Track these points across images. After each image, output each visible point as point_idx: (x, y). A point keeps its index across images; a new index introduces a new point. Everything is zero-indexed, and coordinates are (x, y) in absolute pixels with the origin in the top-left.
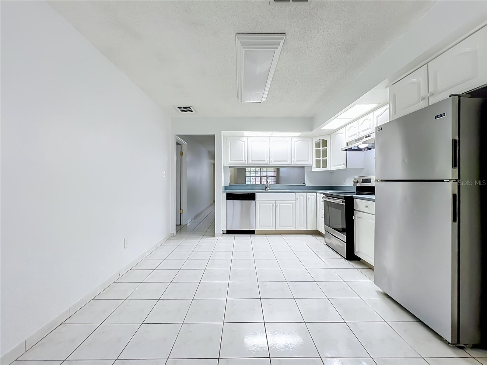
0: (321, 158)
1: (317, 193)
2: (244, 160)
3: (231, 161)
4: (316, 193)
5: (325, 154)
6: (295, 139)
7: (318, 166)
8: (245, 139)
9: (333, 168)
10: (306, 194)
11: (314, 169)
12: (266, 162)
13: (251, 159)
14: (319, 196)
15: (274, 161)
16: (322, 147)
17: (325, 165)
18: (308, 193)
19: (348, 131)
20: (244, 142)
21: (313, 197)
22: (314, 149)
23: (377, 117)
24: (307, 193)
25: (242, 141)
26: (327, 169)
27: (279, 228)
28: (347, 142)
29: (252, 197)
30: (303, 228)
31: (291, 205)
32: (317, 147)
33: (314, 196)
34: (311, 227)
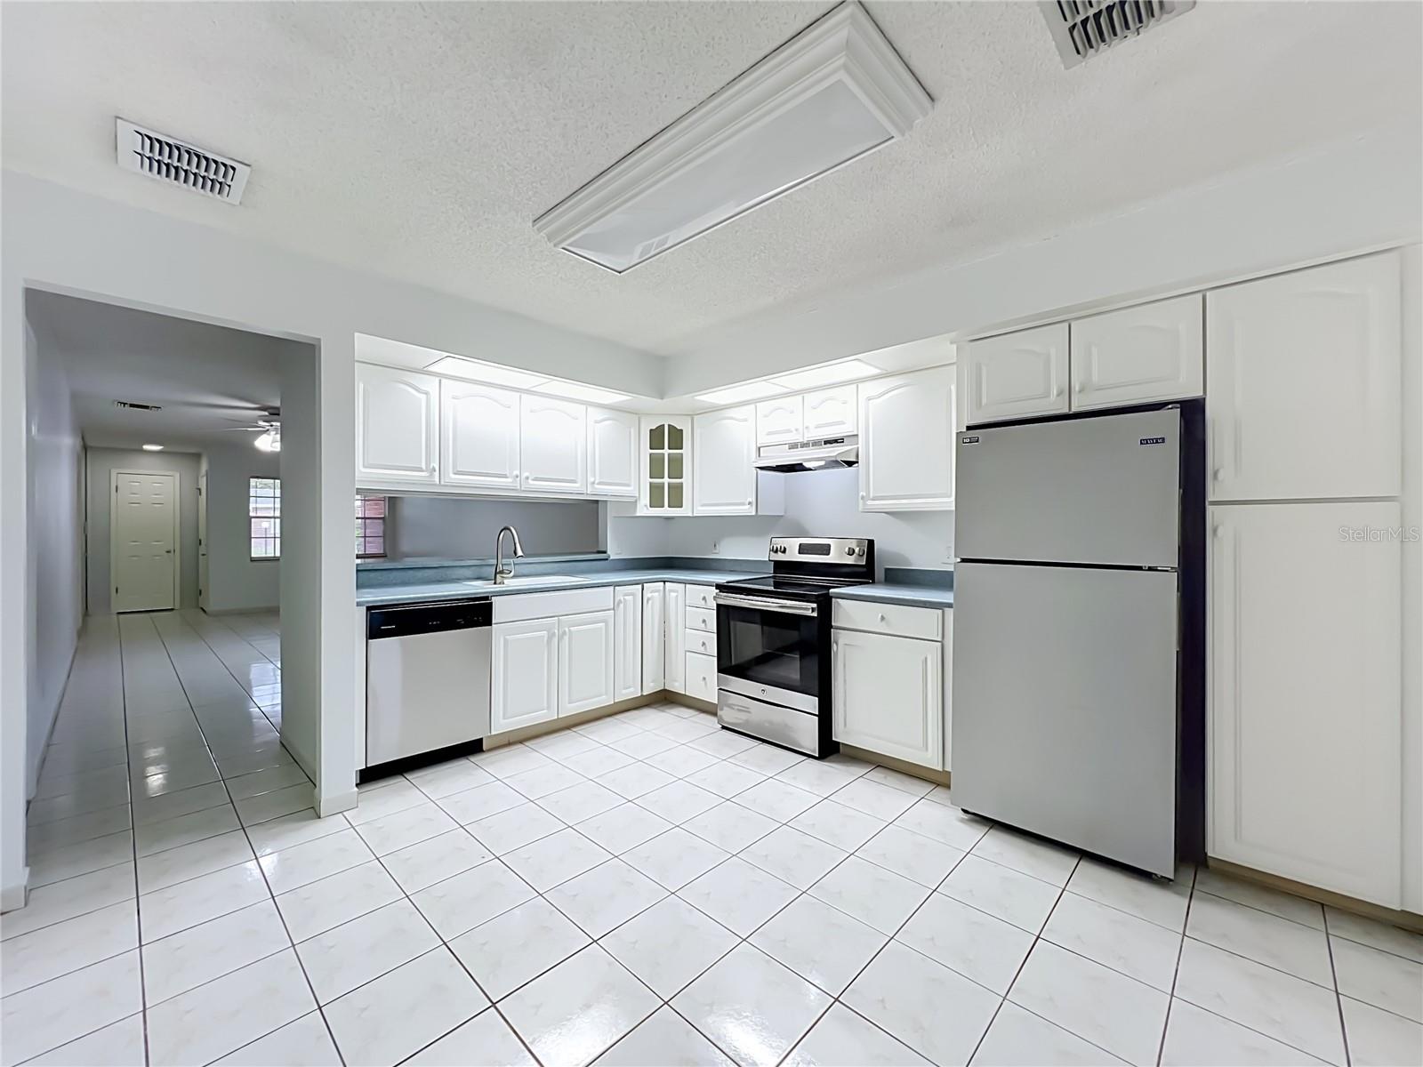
0: (666, 480)
1: (664, 582)
2: (424, 467)
3: (364, 467)
4: (662, 583)
5: (676, 468)
6: (596, 414)
7: (656, 501)
8: (430, 384)
9: (700, 511)
10: (640, 586)
11: (644, 509)
12: (509, 480)
13: (453, 468)
14: (671, 591)
15: (536, 479)
16: (669, 449)
17: (677, 501)
18: (645, 585)
19: (766, 416)
20: (426, 393)
21: (657, 594)
22: (646, 451)
23: (869, 399)
24: (642, 583)
25: (417, 390)
26: (684, 511)
27: (571, 709)
28: (759, 445)
29: (476, 613)
30: (633, 692)
31: (601, 628)
32: (653, 447)
33: (658, 591)
34: (652, 684)
